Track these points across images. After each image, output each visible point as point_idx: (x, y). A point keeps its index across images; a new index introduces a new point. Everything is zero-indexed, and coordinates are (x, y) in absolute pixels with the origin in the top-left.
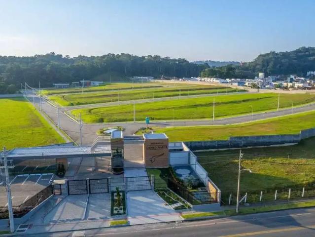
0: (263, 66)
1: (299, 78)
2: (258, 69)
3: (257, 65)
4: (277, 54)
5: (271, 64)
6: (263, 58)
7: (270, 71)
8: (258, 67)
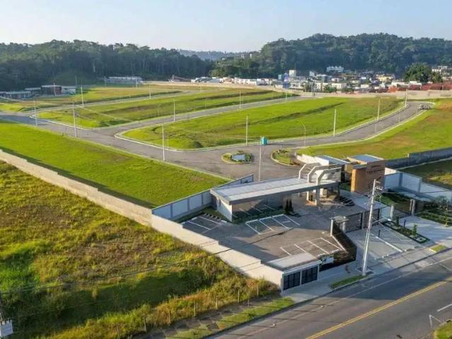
0: (275, 59)
1: (320, 75)
2: (268, 63)
3: (266, 58)
4: (288, 43)
5: (284, 57)
6: (273, 48)
7: (284, 65)
8: (267, 61)
